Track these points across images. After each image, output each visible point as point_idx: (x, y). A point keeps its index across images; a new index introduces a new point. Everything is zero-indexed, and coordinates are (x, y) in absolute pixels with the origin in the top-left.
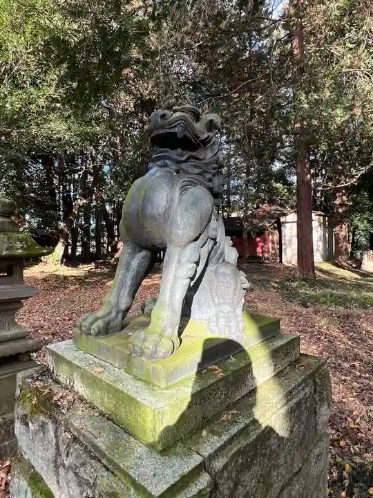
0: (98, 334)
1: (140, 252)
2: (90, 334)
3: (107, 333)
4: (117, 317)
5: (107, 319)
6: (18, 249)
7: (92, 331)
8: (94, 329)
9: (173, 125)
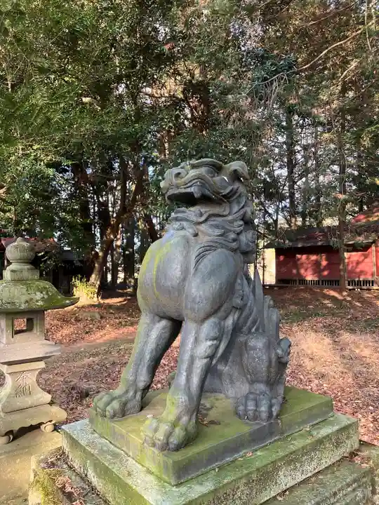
0: (114, 416)
1: (159, 322)
2: (105, 417)
3: (123, 416)
4: (135, 397)
5: (124, 399)
6: (37, 301)
7: (107, 413)
8: (109, 411)
9: (189, 185)
